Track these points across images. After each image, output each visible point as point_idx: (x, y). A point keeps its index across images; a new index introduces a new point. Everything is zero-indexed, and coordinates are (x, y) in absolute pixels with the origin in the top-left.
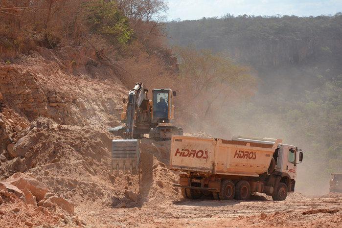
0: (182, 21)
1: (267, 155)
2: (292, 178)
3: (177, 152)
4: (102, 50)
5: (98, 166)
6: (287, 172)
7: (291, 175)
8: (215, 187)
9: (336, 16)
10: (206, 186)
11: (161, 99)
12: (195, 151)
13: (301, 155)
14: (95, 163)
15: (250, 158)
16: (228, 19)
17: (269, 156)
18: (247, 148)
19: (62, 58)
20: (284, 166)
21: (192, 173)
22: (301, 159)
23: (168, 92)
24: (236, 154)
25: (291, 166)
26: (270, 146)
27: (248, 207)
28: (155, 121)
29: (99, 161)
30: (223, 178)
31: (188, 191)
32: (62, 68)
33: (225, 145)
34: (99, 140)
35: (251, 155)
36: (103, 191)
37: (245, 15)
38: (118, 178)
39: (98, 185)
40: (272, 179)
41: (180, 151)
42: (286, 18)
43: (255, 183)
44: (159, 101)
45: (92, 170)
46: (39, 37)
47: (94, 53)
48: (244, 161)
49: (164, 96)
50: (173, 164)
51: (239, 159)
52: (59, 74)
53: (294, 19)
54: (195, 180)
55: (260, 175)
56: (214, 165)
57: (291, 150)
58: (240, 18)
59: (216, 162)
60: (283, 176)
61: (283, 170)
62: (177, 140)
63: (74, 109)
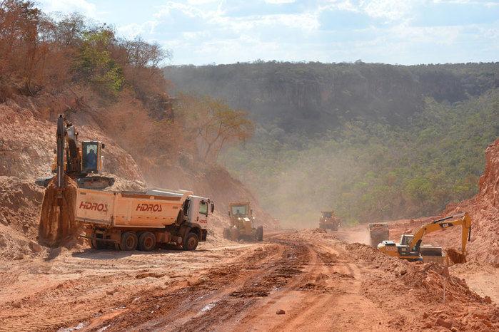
0: (217, 65)
1: (174, 207)
2: (203, 228)
3: (82, 205)
4: (82, 98)
5: (13, 216)
6: (198, 222)
7: (203, 226)
8: (116, 238)
9: (356, 63)
10: (108, 237)
11: (91, 150)
12: (97, 204)
13: (213, 206)
14: (10, 213)
15: (154, 211)
16: (259, 64)
17: (177, 208)
18: (152, 201)
19: (39, 105)
20: (194, 217)
21: (95, 224)
22: (212, 211)
23: (97, 144)
24: (138, 207)
25: (202, 217)
26: (178, 198)
27: (130, 261)
28: (85, 172)
29: (16, 211)
30: (124, 230)
31: (94, 242)
32: (35, 115)
33: (125, 199)
34: (20, 190)
35: (156, 208)
36: (7, 242)
37: (274, 61)
38: (32, 227)
39: (4, 235)
40: (183, 230)
41: (84, 203)
42: (312, 64)
43: (162, 234)
44: (88, 152)
45: (5, 220)
46: (20, 85)
47: (74, 101)
48: (149, 213)
49: (94, 148)
50: (78, 216)
51: (142, 212)
52: (29, 120)
53: (319, 65)
54: (98, 232)
55: (166, 226)
56: (112, 218)
57: (203, 202)
58: (270, 63)
59: (115, 215)
60: (192, 226)
61: (193, 220)
62: (82, 193)
63: (24, 156)
